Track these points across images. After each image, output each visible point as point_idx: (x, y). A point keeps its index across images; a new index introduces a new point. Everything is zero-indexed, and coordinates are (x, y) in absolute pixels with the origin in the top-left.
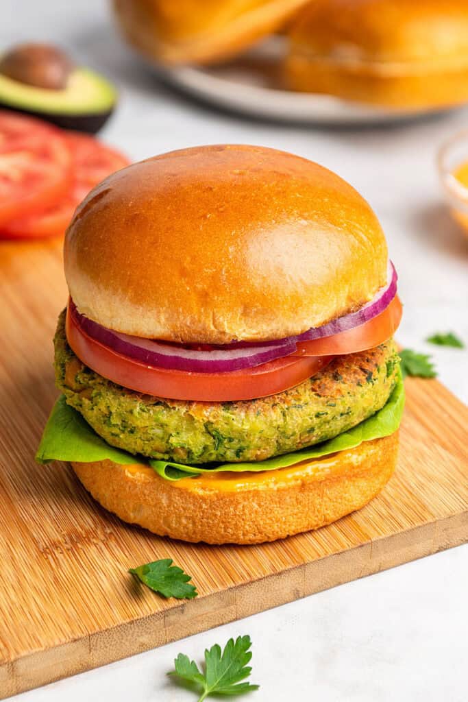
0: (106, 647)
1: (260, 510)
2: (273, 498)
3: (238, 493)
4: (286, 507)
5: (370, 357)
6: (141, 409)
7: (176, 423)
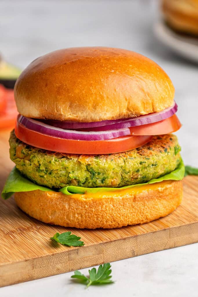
0: (41, 268)
1: (114, 208)
2: (120, 202)
3: (103, 199)
4: (127, 208)
5: (166, 143)
6: (55, 160)
7: (72, 166)
